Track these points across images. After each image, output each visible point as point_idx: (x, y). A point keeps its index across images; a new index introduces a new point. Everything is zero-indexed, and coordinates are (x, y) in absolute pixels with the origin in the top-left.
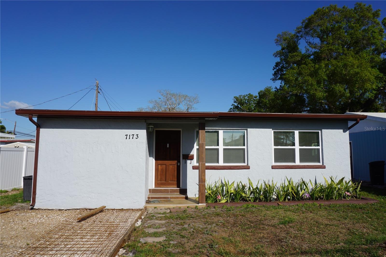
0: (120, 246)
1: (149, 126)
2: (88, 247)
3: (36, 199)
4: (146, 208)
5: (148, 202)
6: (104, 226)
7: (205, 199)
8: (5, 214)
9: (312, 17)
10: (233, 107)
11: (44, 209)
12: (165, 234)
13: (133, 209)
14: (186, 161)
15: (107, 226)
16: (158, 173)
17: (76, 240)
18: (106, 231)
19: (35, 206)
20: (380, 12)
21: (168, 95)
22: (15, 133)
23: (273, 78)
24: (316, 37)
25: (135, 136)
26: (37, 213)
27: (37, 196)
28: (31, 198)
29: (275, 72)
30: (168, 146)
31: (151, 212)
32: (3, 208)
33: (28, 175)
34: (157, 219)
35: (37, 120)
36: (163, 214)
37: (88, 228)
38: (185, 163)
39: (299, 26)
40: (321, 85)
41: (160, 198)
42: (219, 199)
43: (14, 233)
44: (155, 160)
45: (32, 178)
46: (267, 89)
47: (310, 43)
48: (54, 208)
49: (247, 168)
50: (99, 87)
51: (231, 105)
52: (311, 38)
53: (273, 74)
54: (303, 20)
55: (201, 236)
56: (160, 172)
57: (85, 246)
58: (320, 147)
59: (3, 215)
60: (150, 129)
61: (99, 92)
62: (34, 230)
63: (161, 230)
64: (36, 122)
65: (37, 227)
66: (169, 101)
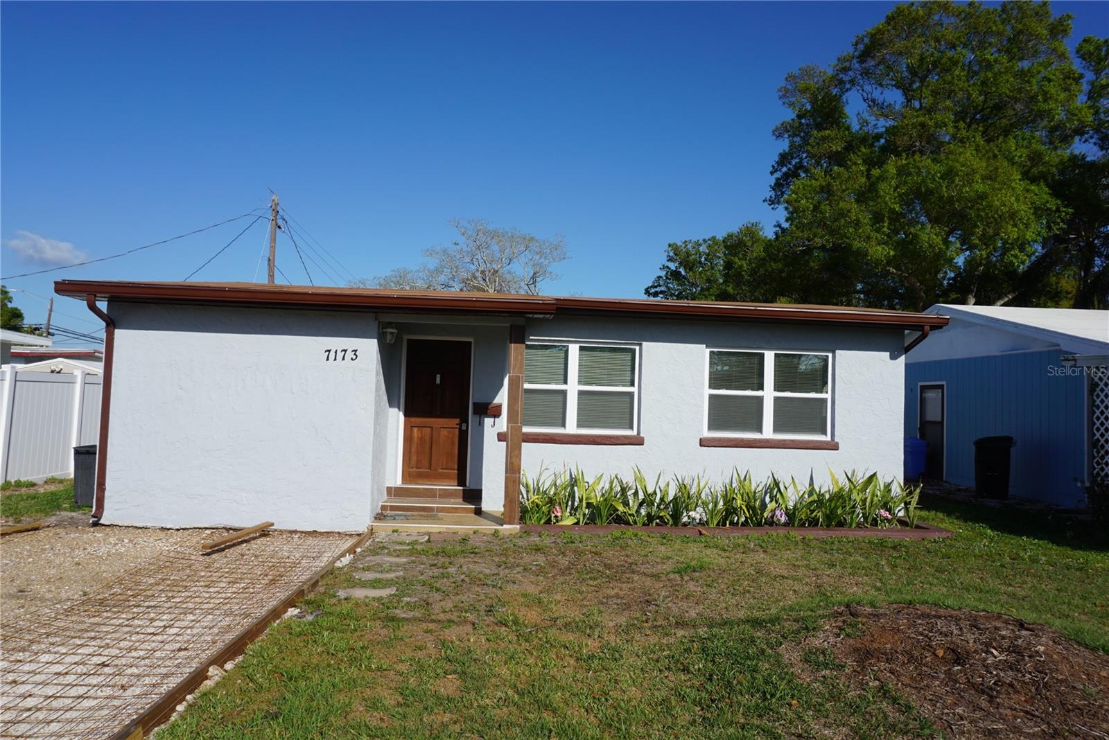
0: (290, 603)
1: (385, 330)
2: (218, 602)
3: (106, 501)
4: (371, 531)
5: (379, 517)
6: (263, 565)
7: (518, 515)
8: (30, 533)
9: (880, 31)
10: (665, 273)
11: (126, 525)
12: (397, 583)
13: (340, 531)
14: (482, 419)
15: (270, 564)
16: (410, 449)
17: (196, 589)
18: (266, 575)
19: (103, 517)
20: (1070, 22)
21: (481, 235)
22: (50, 331)
23: (771, 197)
24: (890, 87)
25: (350, 355)
26: (107, 534)
27: (107, 494)
28: (93, 498)
29: (778, 179)
30: (438, 381)
31: (383, 539)
32: (25, 520)
33: (87, 445)
34: (389, 554)
35: (108, 309)
36: (408, 544)
37: (225, 568)
38: (480, 424)
39: (844, 55)
40: (884, 227)
41: (414, 509)
42: (556, 517)
43: (53, 571)
44: (406, 415)
45: (96, 450)
46: (747, 227)
47: (873, 101)
48: (149, 525)
49: (638, 441)
50: (281, 212)
51: (660, 269)
52: (876, 88)
53: (773, 185)
54: (857, 37)
55: (479, 589)
56: (417, 445)
57: (212, 601)
58: (828, 396)
59: (27, 535)
60: (389, 337)
61: (279, 227)
62: (100, 568)
63: (391, 576)
64: (106, 312)
65: (108, 562)
66: (481, 250)
